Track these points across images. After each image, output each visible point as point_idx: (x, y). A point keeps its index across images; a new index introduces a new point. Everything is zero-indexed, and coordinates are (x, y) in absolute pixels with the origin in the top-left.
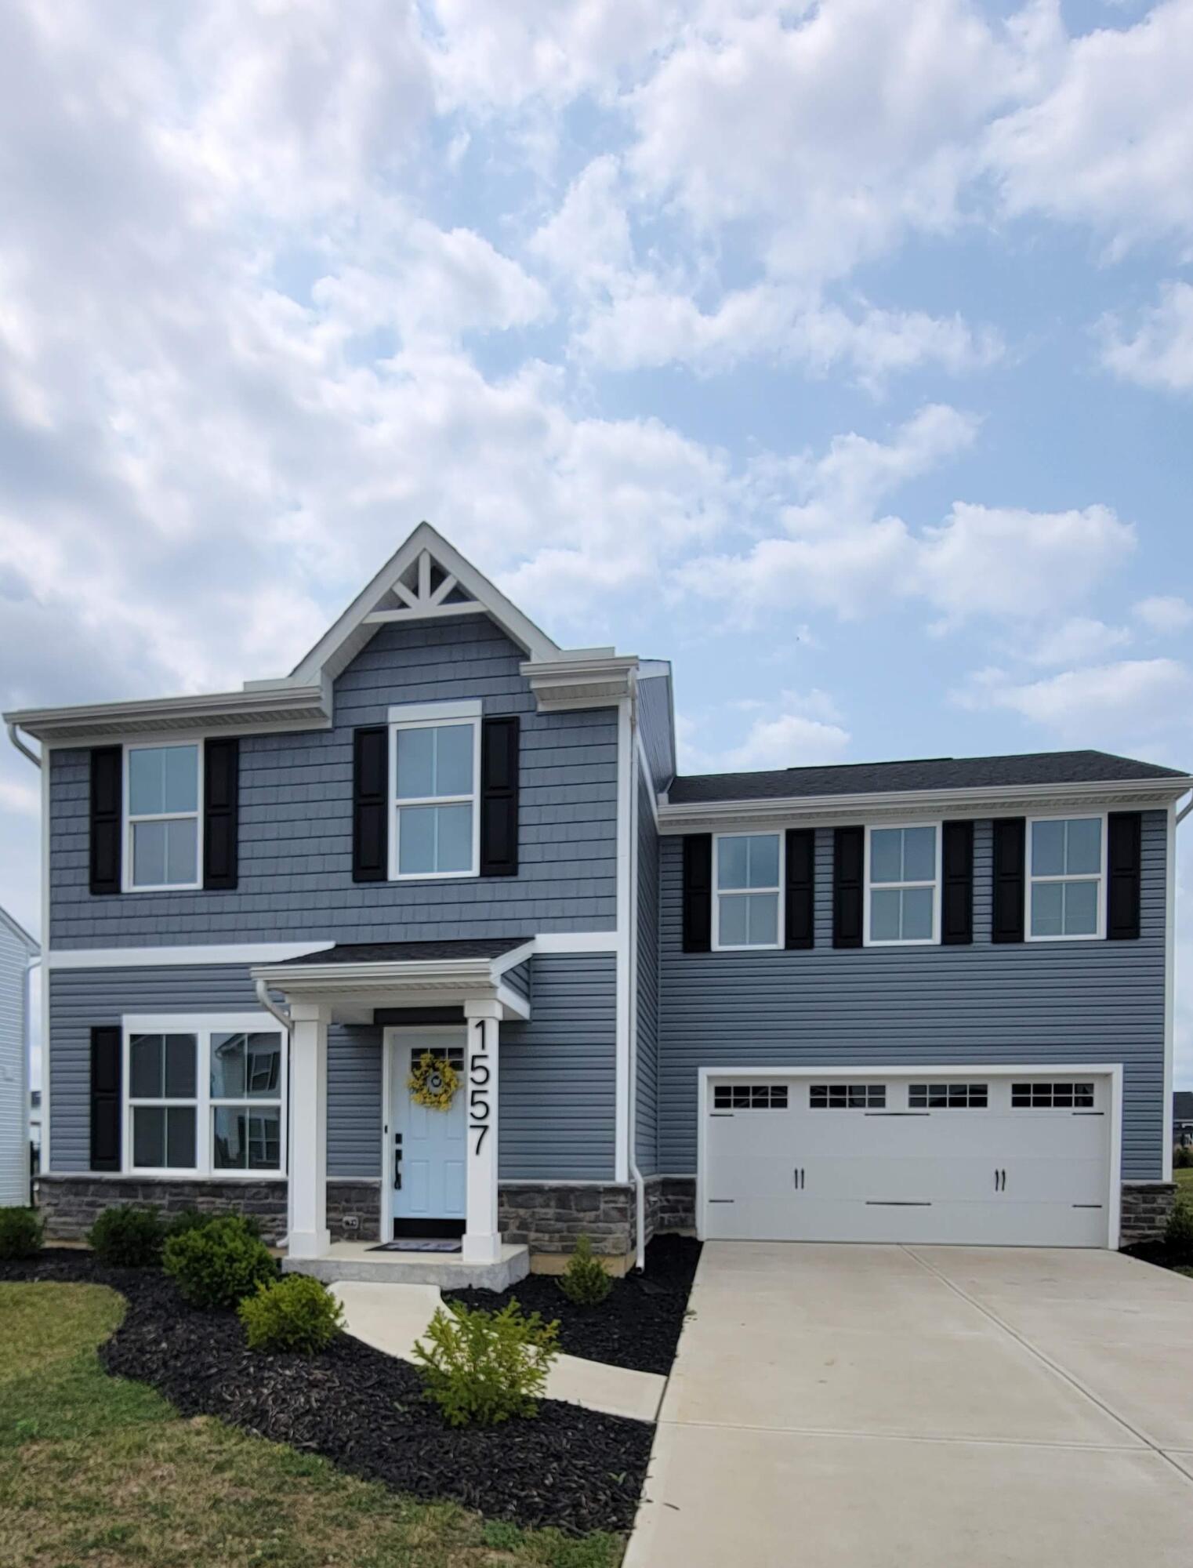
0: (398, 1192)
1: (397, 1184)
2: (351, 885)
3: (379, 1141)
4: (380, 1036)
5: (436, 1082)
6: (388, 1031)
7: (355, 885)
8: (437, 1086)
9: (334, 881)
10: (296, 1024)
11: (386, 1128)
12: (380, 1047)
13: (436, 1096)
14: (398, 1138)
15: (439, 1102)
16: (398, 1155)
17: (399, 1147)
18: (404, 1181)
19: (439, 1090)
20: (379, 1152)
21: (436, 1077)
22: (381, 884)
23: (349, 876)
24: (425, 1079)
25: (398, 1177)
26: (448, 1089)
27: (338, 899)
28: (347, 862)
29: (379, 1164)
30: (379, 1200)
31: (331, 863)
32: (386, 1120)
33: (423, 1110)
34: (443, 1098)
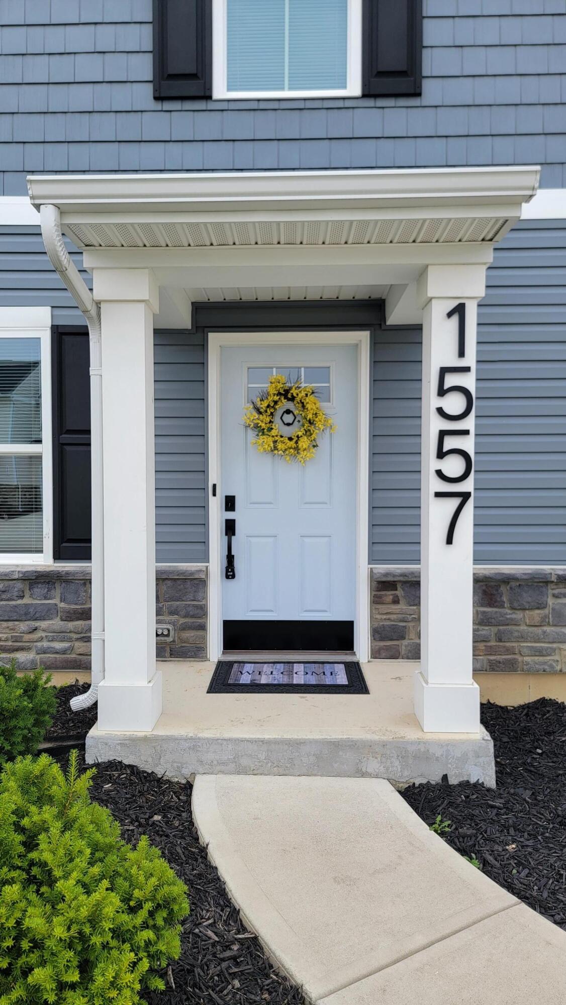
0: (231, 582)
1: (230, 572)
2: (153, 105)
3: (205, 507)
4: (203, 346)
5: (288, 418)
6: (215, 339)
7: (158, 106)
8: (288, 424)
9: (121, 97)
10: (102, 305)
11: (214, 486)
12: (203, 364)
13: (290, 439)
14: (230, 503)
15: (297, 449)
16: (230, 527)
17: (230, 515)
18: (239, 565)
19: (295, 430)
20: (205, 525)
21: (288, 412)
22: (201, 105)
23: (149, 89)
24: (272, 414)
25: (230, 558)
26: (312, 428)
27: (129, 127)
28: (144, 67)
29: (205, 543)
30: (205, 598)
31: (117, 68)
32: (213, 477)
33: (268, 460)
34: (304, 443)
